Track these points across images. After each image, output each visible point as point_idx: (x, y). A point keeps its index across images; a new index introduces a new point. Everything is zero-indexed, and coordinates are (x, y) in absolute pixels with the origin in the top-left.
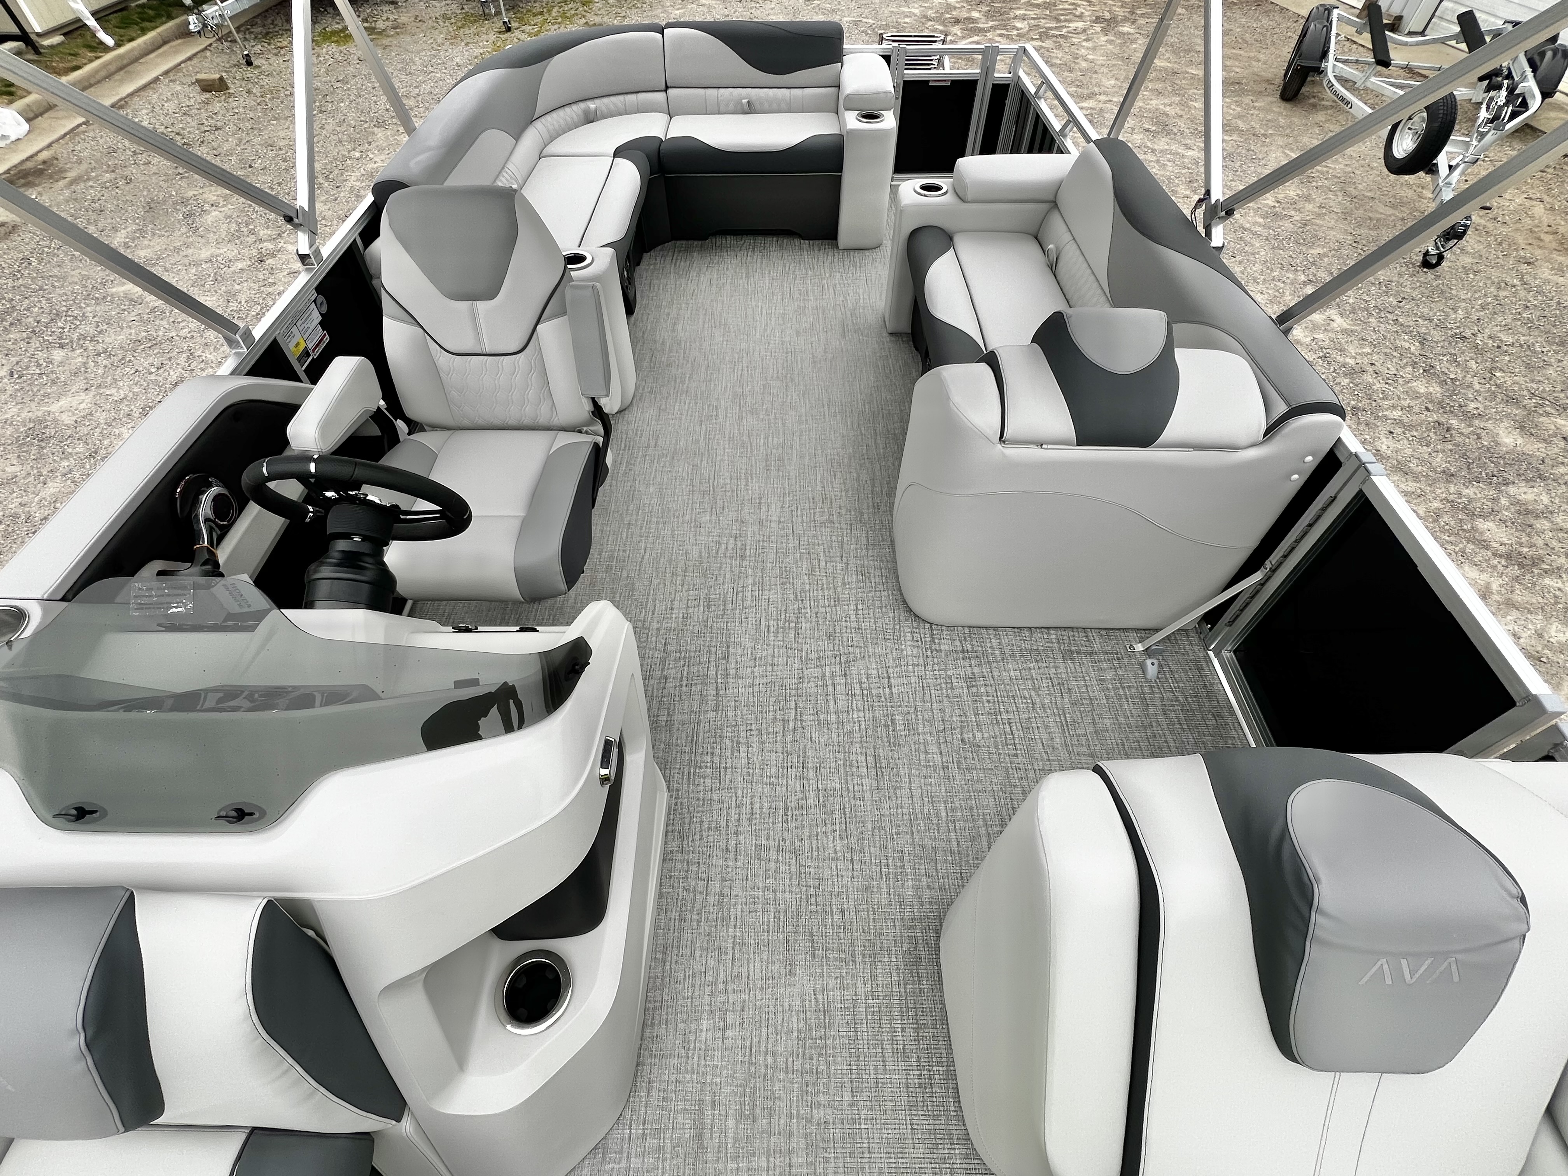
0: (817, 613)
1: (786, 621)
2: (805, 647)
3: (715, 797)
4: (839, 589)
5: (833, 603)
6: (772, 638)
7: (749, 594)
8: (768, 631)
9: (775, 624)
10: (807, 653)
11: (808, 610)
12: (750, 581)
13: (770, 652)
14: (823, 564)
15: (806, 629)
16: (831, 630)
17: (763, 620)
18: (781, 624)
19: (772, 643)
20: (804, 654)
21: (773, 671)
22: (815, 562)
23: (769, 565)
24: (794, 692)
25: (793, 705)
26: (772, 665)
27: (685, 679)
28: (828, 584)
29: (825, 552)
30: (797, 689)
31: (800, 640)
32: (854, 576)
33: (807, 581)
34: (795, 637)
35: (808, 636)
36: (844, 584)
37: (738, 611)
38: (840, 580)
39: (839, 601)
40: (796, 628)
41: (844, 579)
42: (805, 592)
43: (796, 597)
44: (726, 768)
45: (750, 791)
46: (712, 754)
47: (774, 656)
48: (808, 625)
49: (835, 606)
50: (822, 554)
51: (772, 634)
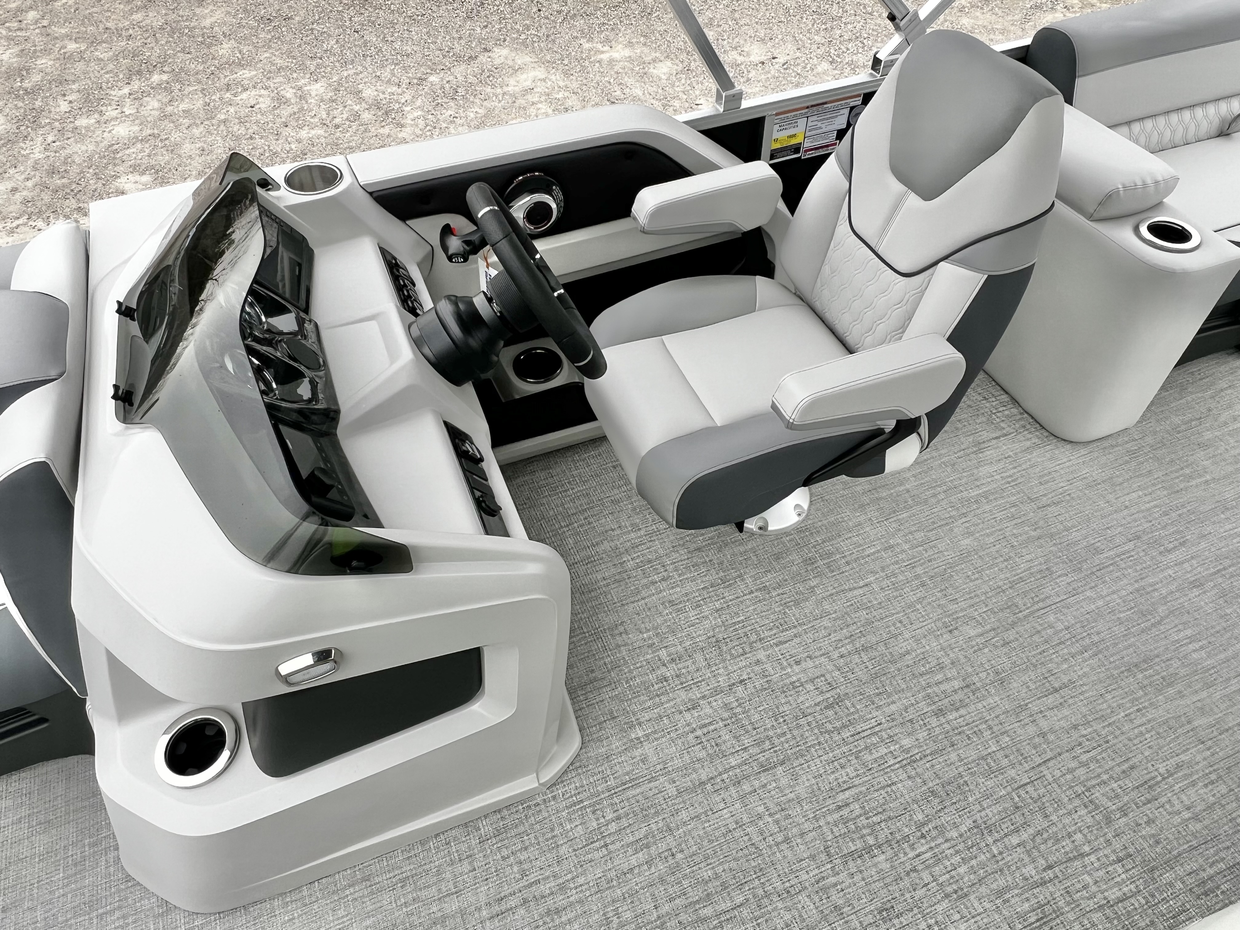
0: (914, 870)
1: (871, 826)
2: (842, 876)
3: (563, 850)
4: (983, 890)
5: (949, 889)
6: (829, 819)
7: (883, 751)
8: (839, 808)
9: (858, 812)
10: (835, 885)
11: (911, 855)
12: (906, 742)
13: (807, 826)
14: (1015, 840)
15: (875, 865)
16: (898, 908)
17: (854, 791)
18: (863, 821)
19: (822, 823)
20: (833, 880)
21: (777, 844)
22: (1006, 826)
23: (953, 757)
24: (760, 892)
25: (740, 899)
26: (787, 840)
27: (705, 730)
28: (982, 865)
29: (1039, 833)
30: (767, 895)
31: (851, 864)
32: (1026, 906)
33: (963, 828)
34: (851, 854)
35: (865, 874)
36: (1000, 893)
37: (845, 749)
38: (1002, 883)
39: (960, 898)
40: (868, 849)
41: (1008, 889)
42: (942, 833)
43: (924, 824)
44: (606, 845)
45: (588, 894)
46: (619, 818)
47: (802, 835)
48: (886, 866)
49: (947, 896)
50: (1031, 831)
51: (836, 816)
